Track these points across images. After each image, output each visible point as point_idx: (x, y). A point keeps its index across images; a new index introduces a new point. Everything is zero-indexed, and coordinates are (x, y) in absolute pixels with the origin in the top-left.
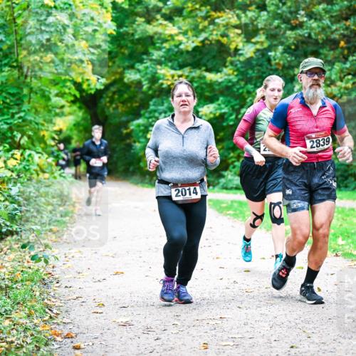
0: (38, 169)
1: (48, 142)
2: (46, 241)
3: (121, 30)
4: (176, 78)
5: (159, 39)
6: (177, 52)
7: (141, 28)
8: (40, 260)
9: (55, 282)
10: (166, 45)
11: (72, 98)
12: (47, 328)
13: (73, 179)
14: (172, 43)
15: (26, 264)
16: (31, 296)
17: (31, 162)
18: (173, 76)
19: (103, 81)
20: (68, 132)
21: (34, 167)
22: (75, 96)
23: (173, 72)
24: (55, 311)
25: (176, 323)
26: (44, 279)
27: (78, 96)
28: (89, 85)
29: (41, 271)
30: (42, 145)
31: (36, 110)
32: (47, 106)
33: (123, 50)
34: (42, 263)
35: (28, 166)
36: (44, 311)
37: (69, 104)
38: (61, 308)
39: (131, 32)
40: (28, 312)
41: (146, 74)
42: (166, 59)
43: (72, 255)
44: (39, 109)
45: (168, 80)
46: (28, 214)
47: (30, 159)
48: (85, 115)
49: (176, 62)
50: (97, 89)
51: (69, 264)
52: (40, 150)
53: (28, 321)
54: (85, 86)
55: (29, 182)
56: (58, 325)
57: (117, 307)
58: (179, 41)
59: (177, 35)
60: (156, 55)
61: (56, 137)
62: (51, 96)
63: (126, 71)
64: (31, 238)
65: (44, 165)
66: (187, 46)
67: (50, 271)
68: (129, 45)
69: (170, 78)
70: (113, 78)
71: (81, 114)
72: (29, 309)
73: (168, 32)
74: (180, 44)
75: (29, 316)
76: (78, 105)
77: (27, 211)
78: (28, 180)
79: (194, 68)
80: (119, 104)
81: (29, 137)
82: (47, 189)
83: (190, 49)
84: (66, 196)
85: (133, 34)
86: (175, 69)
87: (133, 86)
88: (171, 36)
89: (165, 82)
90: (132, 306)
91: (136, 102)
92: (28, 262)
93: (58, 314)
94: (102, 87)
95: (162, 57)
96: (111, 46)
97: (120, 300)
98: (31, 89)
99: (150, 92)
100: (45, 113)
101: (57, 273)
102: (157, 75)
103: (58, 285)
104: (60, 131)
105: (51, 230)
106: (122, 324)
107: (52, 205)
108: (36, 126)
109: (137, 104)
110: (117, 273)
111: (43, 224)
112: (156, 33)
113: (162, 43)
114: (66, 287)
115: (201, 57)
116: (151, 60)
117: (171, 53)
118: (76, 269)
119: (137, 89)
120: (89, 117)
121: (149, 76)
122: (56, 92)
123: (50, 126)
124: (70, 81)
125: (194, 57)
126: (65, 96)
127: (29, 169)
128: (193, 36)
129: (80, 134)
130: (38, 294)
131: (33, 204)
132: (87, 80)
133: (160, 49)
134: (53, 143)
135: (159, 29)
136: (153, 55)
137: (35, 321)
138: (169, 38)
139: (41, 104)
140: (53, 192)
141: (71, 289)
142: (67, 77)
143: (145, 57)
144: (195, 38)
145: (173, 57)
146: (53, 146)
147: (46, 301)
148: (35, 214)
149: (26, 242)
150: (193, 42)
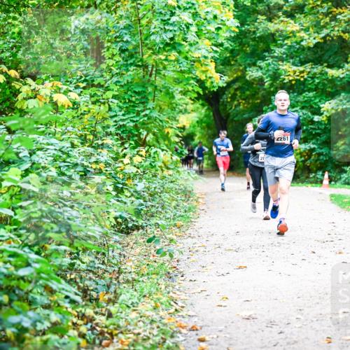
0: (163, 166)
1: (172, 140)
2: (171, 236)
3: (243, 29)
4: (297, 74)
5: (280, 36)
6: (298, 49)
7: (263, 26)
8: (165, 254)
9: (180, 276)
10: (288, 42)
11: (196, 95)
12: (173, 321)
13: (196, 175)
14: (294, 39)
15: (151, 258)
16: (157, 289)
17: (157, 159)
18: (295, 72)
19: (226, 78)
20: (192, 129)
21: (159, 164)
22: (198, 93)
23: (295, 68)
24: (180, 304)
25: (299, 316)
26: (169, 273)
27: (201, 93)
28: (212, 83)
29: (166, 265)
30: (166, 142)
31: (161, 108)
32: (171, 104)
33: (244, 48)
34: (167, 257)
35: (153, 162)
36: (170, 304)
37: (192, 102)
38: (186, 301)
39: (253, 30)
40: (154, 305)
41: (268, 70)
42: (287, 56)
43: (196, 249)
44: (163, 107)
45: (289, 75)
46: (153, 210)
47: (156, 156)
48: (208, 113)
49: (298, 59)
50: (219, 87)
51: (193, 259)
52: (165, 148)
53: (154, 314)
54: (208, 84)
55: (154, 178)
56: (183, 317)
57: (241, 300)
58: (301, 37)
59: (299, 32)
60: (278, 51)
61: (180, 134)
62: (174, 94)
63: (248, 69)
64: (156, 232)
65: (168, 161)
66: (308, 43)
67: (175, 264)
68: (251, 43)
69: (292, 74)
70: (235, 75)
71: (203, 111)
72: (155, 301)
73: (289, 29)
74: (302, 41)
75: (155, 308)
76: (201, 102)
77: (152, 206)
78: (153, 176)
79: (316, 64)
80: (240, 101)
81: (154, 134)
82: (172, 185)
83: (312, 45)
84: (190, 192)
85: (254, 32)
86: (297, 66)
87: (255, 83)
88: (293, 32)
89: (287, 78)
90: (256, 300)
91: (257, 99)
92: (154, 256)
93: (183, 307)
94: (225, 85)
95: (284, 53)
96: (233, 44)
97: (243, 294)
98: (156, 87)
99: (272, 89)
100: (169, 110)
101: (182, 267)
102: (279, 71)
103: (183, 278)
104: (184, 128)
105: (175, 225)
106: (246, 317)
107: (177, 201)
108: (161, 123)
109: (259, 101)
110: (240, 268)
111: (168, 218)
112: (277, 31)
113: (283, 41)
114: (191, 280)
115: (323, 53)
116: (272, 57)
117: (292, 50)
118: (200, 263)
119: (258, 86)
120: (211, 114)
121: (271, 73)
122: (180, 89)
123: (174, 123)
124: (193, 78)
125: (315, 53)
126: (189, 93)
127: (155, 166)
128: (314, 33)
129: (203, 131)
130: (163, 287)
131: (158, 200)
132: (210, 78)
133: (282, 46)
134: (177, 140)
135: (281, 27)
136: (275, 52)
137: (161, 313)
138: (291, 35)
139: (165, 102)
140: (177, 187)
141: (196, 282)
142: (190, 75)
143: (266, 54)
144: (316, 35)
145: (294, 53)
146: (177, 143)
147: (171, 294)
148: (160, 209)
149: (151, 236)
150: (314, 39)
